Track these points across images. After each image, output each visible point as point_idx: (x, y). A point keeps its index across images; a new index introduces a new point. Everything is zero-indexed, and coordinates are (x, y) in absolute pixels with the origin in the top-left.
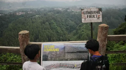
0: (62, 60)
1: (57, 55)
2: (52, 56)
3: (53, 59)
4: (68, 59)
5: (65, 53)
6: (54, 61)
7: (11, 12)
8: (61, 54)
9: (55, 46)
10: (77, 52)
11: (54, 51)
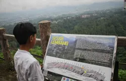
0: (69, 59)
1: (64, 50)
2: (58, 51)
3: (58, 55)
4: (77, 58)
5: (75, 49)
6: (59, 57)
7: (77, 14)
8: (69, 50)
9: (65, 38)
10: (93, 49)
11: (62, 44)
